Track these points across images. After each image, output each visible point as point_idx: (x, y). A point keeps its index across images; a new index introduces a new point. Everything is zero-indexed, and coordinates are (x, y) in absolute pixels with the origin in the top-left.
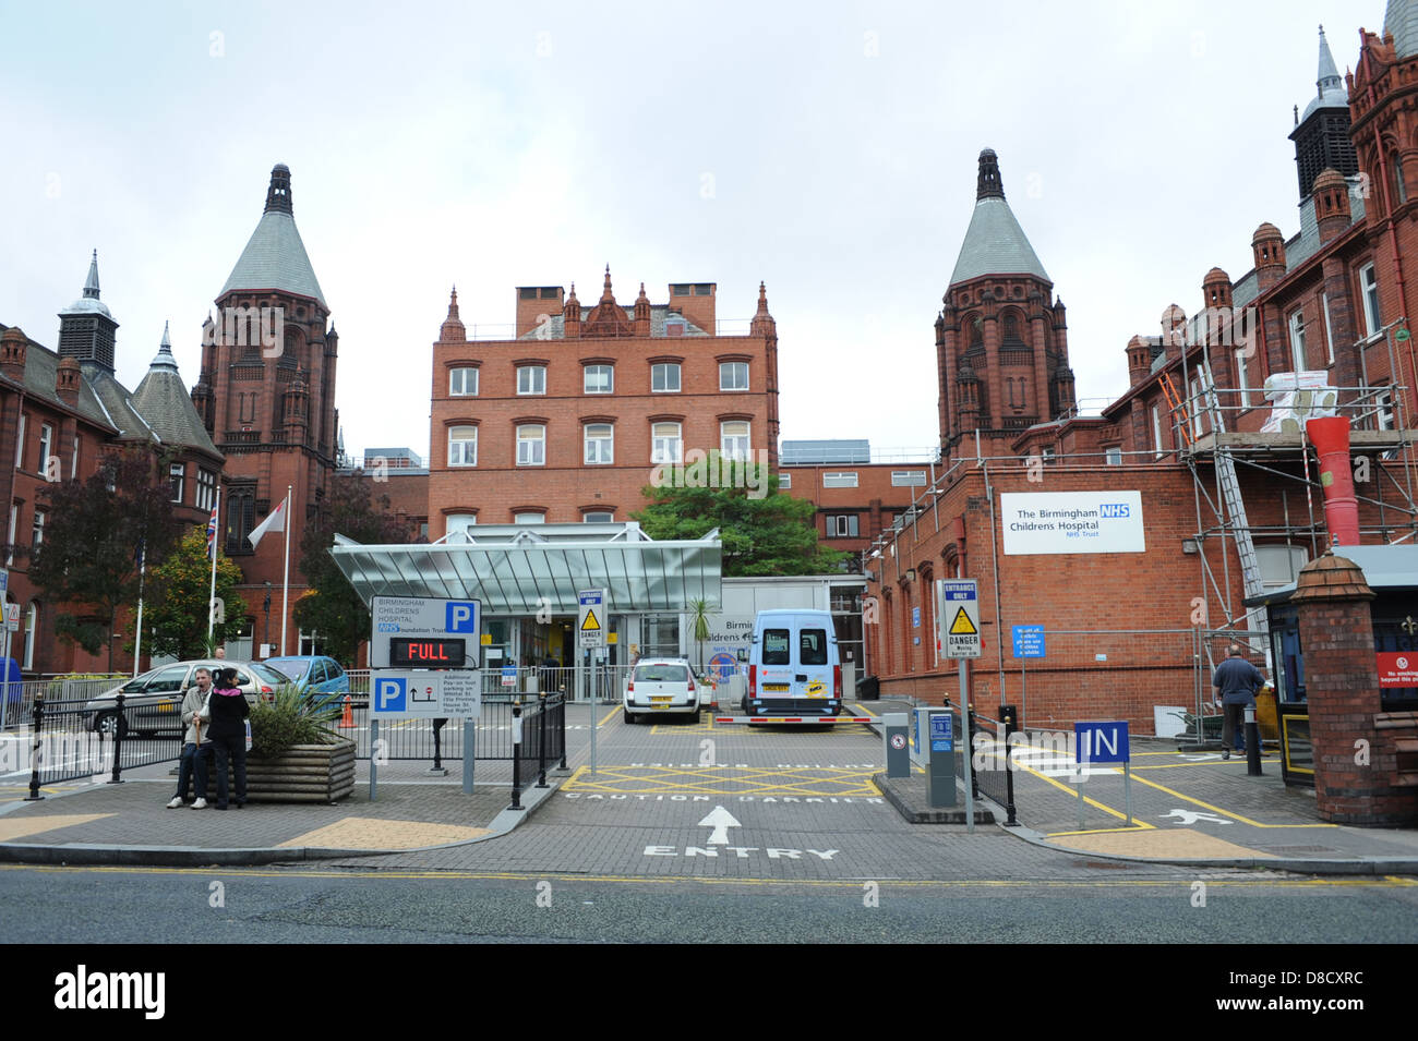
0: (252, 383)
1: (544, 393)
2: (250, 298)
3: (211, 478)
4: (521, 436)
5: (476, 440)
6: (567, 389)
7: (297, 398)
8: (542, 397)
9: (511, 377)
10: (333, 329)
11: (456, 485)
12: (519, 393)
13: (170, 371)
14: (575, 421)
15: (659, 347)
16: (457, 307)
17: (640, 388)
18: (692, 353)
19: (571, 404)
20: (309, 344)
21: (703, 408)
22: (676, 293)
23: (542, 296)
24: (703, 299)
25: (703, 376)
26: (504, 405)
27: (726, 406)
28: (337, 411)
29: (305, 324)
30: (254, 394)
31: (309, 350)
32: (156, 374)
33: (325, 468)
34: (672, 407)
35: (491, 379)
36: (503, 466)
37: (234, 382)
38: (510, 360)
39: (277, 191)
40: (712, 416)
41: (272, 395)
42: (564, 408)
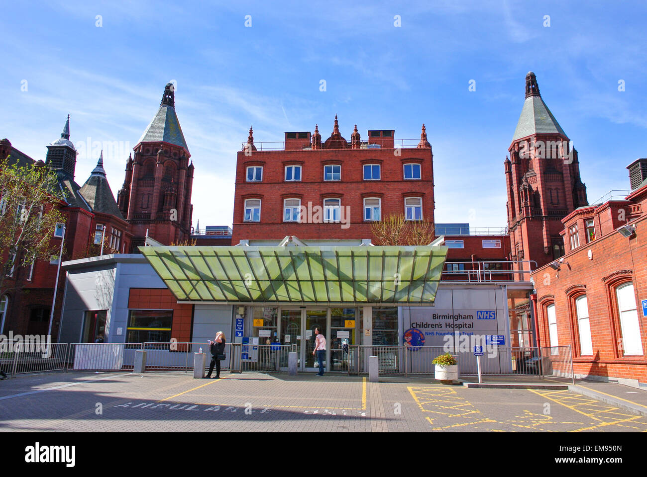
0: (149, 188)
1: (301, 181)
2: (150, 146)
3: (120, 232)
4: (286, 205)
5: (260, 206)
6: (314, 178)
7: (171, 195)
8: (300, 182)
9: (281, 171)
10: (192, 164)
11: (248, 233)
12: (286, 180)
13: (103, 177)
14: (319, 197)
15: (368, 154)
16: (252, 138)
17: (356, 177)
18: (387, 158)
19: (316, 186)
20: (179, 170)
21: (394, 189)
22: (372, 136)
23: (299, 137)
24: (388, 139)
25: (394, 170)
26: (277, 186)
27: (407, 188)
28: (192, 206)
29: (177, 159)
30: (149, 194)
31: (179, 173)
32: (94, 177)
33: (185, 233)
34: (376, 188)
35: (270, 172)
36: (276, 222)
37: (139, 188)
38: (281, 161)
39: (167, 96)
40: (399, 193)
41: (158, 195)
42: (312, 189)
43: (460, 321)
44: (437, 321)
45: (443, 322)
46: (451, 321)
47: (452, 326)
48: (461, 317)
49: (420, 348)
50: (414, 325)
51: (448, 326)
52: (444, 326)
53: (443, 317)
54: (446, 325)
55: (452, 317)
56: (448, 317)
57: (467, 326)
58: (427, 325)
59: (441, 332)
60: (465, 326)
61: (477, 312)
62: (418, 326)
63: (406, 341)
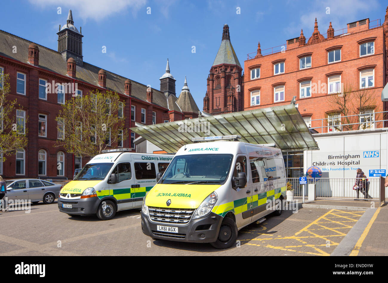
0: (219, 94)
2: (217, 68)
4: (276, 91)
5: (260, 95)
6: (293, 69)
7: (230, 97)
8: (284, 74)
9: (271, 68)
12: (275, 74)
14: (296, 81)
15: (331, 43)
17: (323, 63)
18: (346, 43)
19: (294, 75)
20: (235, 80)
21: (351, 67)
25: (352, 51)
26: (269, 79)
27: (362, 63)
29: (233, 73)
30: (219, 97)
34: (337, 69)
35: (265, 71)
36: (269, 103)
37: (214, 94)
38: (271, 62)
40: (355, 69)
41: (224, 97)
42: (292, 77)
43: (349, 160)
44: (331, 161)
45: (336, 161)
46: (342, 160)
47: (343, 163)
48: (350, 157)
49: (319, 179)
50: (315, 164)
51: (339, 164)
52: (336, 163)
53: (336, 157)
54: (338, 163)
55: (343, 157)
56: (340, 157)
57: (355, 163)
58: (324, 164)
59: (334, 168)
60: (353, 163)
61: (364, 152)
62: (317, 164)
63: (308, 175)
